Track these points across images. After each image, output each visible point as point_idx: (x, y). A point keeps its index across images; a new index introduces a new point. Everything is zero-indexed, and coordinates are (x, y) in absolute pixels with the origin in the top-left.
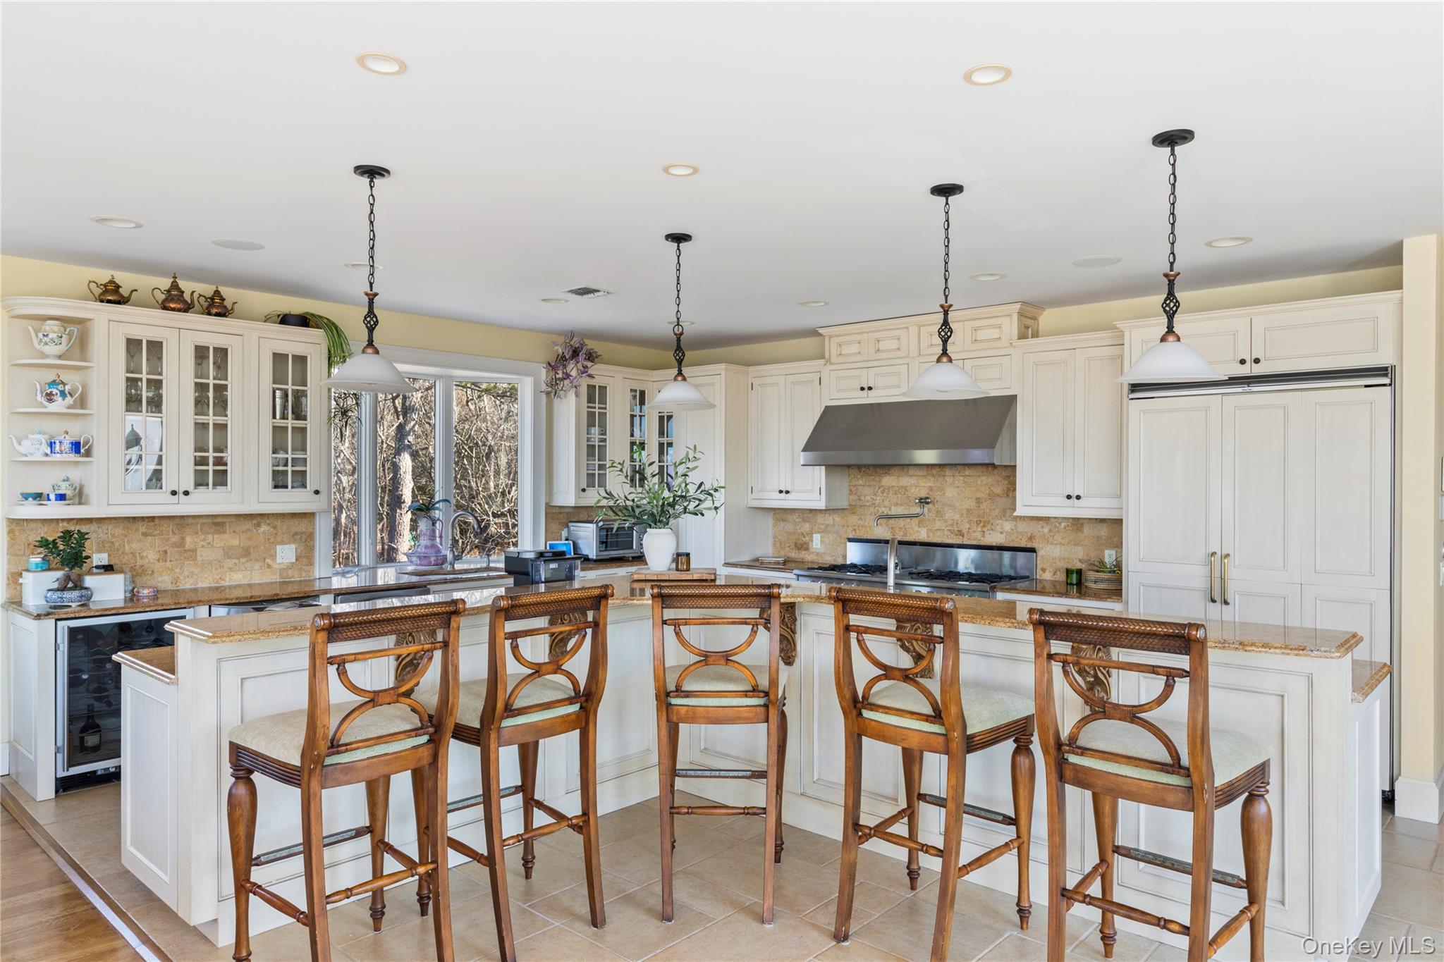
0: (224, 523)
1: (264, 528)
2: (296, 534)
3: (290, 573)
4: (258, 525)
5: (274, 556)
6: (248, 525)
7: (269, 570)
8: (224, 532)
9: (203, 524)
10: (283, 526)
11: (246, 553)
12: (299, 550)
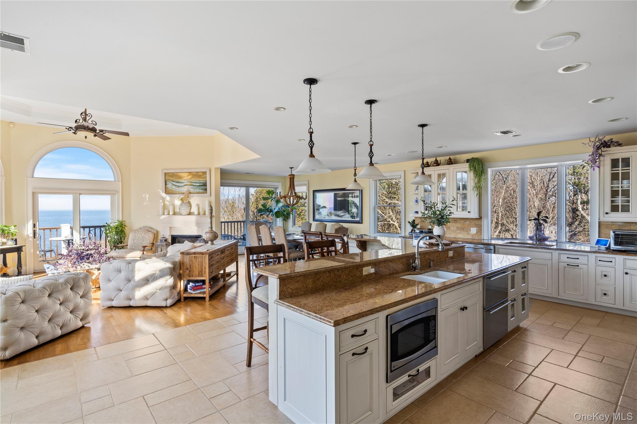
0: (457, 220)
1: (467, 222)
2: (477, 225)
3: (475, 236)
4: (466, 221)
5: (470, 231)
6: (463, 221)
7: (469, 235)
8: (457, 223)
9: (452, 220)
10: (473, 222)
11: (463, 229)
12: (478, 230)
